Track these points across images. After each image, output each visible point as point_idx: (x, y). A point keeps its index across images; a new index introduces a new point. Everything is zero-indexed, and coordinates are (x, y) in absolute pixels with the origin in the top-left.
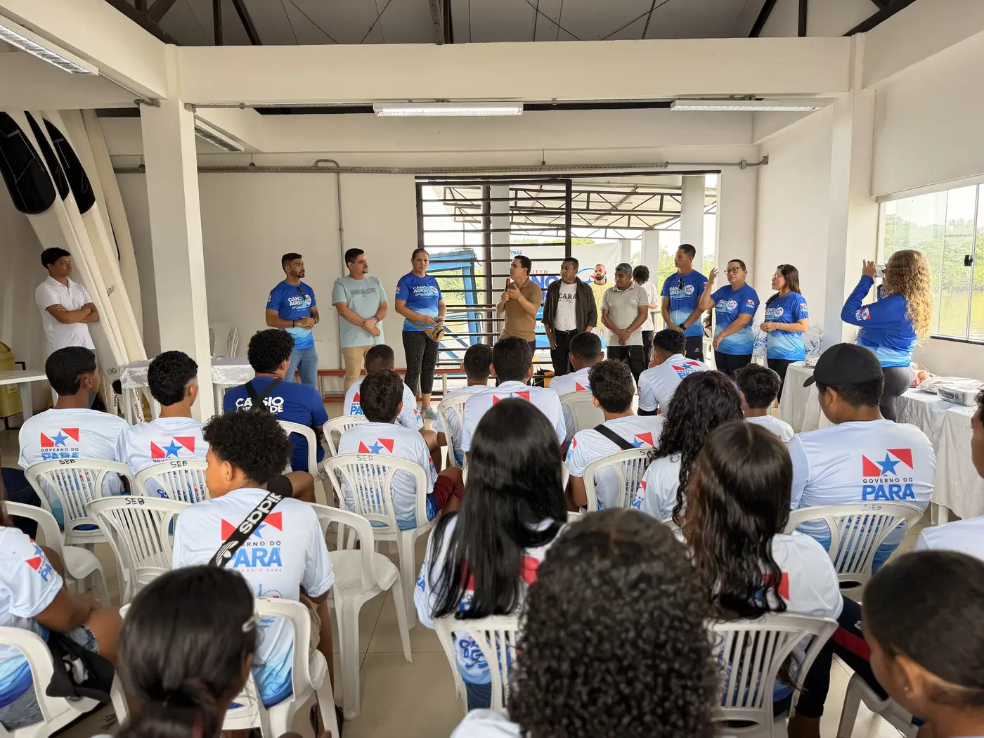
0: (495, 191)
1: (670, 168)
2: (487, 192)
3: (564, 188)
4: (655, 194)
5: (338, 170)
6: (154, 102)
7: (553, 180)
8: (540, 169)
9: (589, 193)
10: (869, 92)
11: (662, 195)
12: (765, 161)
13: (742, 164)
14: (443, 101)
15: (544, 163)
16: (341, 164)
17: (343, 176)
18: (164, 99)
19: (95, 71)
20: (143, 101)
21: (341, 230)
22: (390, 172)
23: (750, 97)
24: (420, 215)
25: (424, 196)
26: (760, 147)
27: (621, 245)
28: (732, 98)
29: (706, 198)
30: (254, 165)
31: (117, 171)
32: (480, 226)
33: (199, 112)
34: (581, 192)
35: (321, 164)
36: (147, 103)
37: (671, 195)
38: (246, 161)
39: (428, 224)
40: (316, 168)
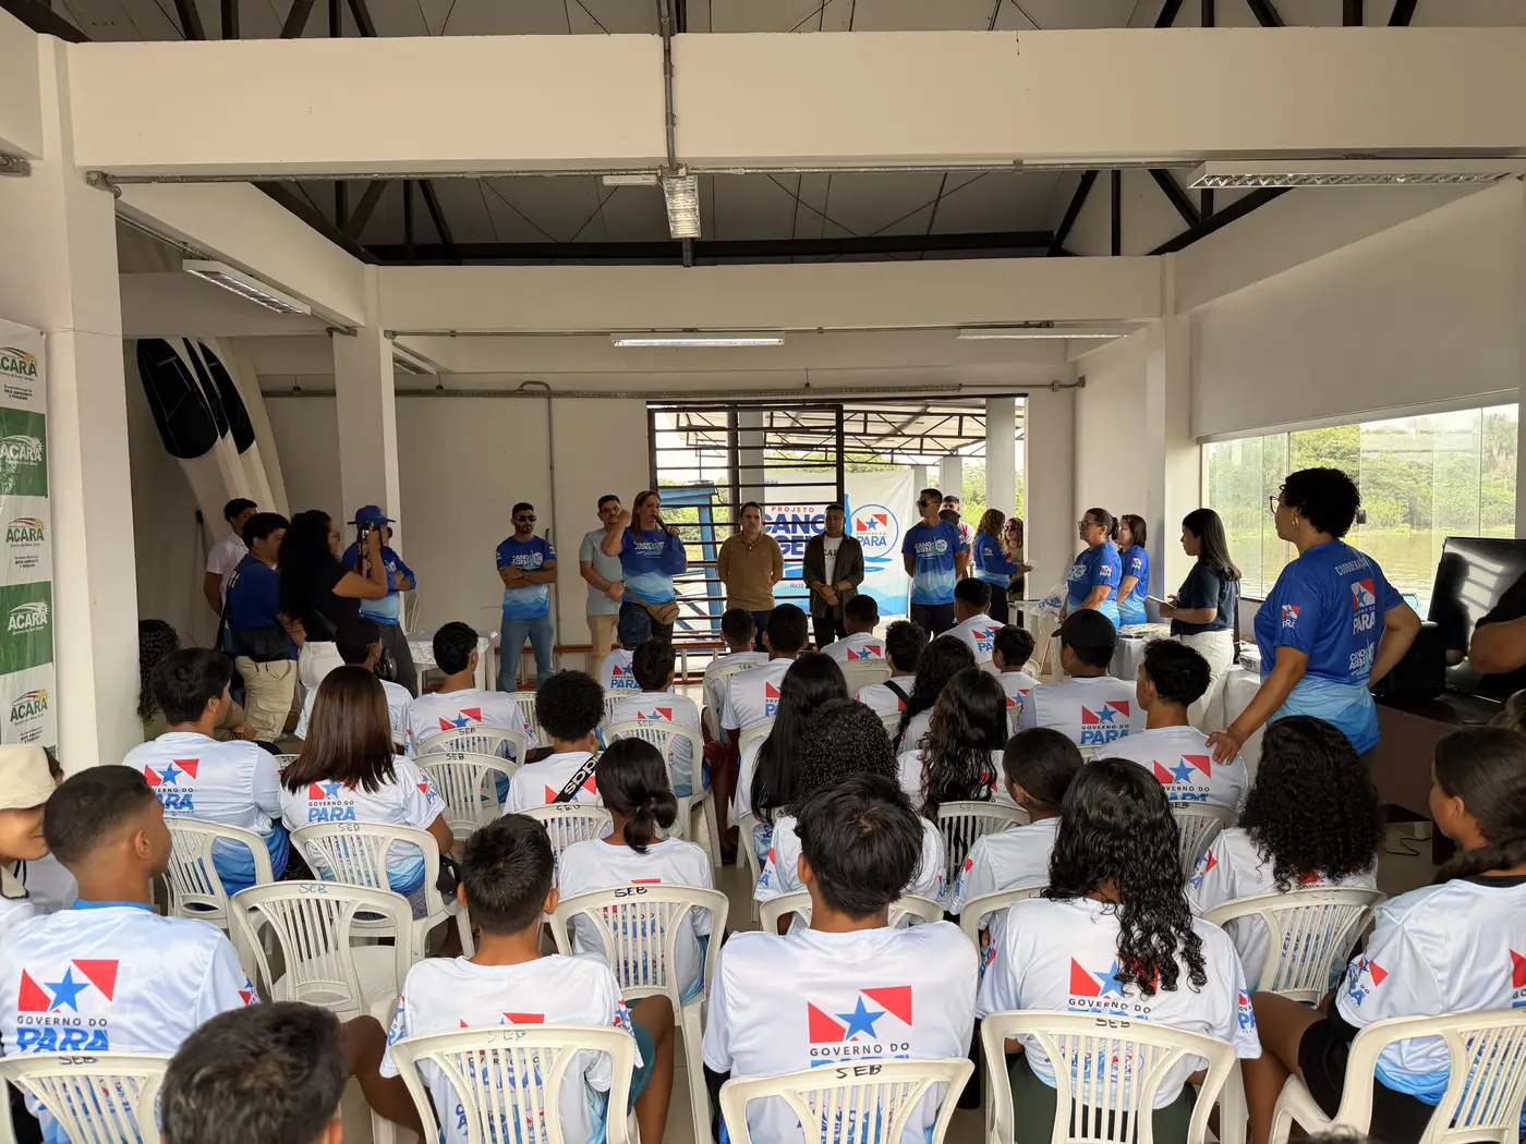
0: (744, 419)
1: (964, 392)
2: (733, 420)
3: (833, 415)
4: (951, 415)
5: (550, 394)
6: (350, 331)
7: (820, 406)
8: (804, 393)
9: (866, 412)
10: (1184, 317)
11: (961, 416)
12: (1082, 382)
13: (1054, 386)
14: (691, 330)
15: (808, 385)
16: (554, 386)
17: (556, 402)
18: (362, 327)
19: (307, 310)
20: (337, 329)
21: (551, 468)
22: (615, 397)
23: (1048, 325)
24: (652, 449)
25: (658, 426)
26: (1075, 364)
27: (913, 474)
28: (1026, 325)
29: (1017, 419)
30: (441, 388)
31: (265, 394)
32: (725, 462)
33: (399, 339)
34: (856, 412)
35: (526, 387)
36: (342, 332)
37: (972, 415)
38: (432, 384)
39: (662, 459)
40: (521, 392)
